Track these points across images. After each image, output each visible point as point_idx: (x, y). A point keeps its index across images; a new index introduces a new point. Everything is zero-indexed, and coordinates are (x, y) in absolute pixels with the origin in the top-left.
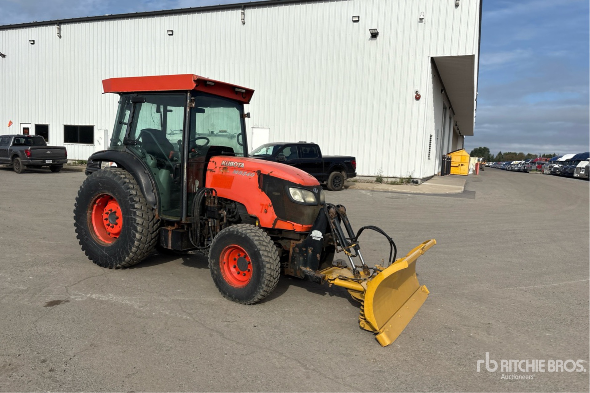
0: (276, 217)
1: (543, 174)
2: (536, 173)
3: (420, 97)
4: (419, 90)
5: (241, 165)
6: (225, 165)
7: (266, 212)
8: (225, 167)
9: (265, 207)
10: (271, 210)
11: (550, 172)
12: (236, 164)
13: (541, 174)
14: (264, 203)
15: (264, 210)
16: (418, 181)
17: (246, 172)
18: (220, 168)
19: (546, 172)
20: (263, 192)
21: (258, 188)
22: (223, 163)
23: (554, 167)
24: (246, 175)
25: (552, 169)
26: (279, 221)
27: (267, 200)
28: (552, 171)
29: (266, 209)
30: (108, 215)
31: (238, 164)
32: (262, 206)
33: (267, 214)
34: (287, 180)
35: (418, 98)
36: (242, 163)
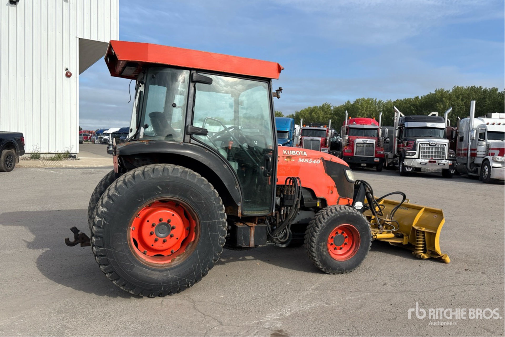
0: (339, 196)
1: (94, 143)
2: (89, 144)
3: (71, 75)
4: (69, 68)
5: (303, 153)
6: (288, 155)
7: (332, 193)
8: (288, 156)
9: (331, 189)
10: (335, 190)
11: (99, 142)
12: (298, 153)
13: (92, 144)
14: (331, 185)
15: (330, 191)
16: (75, 156)
17: (312, 160)
18: (283, 157)
19: (97, 142)
20: (329, 176)
21: (325, 173)
22: (285, 152)
23: (104, 138)
24: (312, 162)
25: (103, 140)
26: (341, 199)
27: (331, 183)
28: (103, 141)
29: (332, 190)
30: (155, 227)
31: (301, 153)
32: (328, 188)
33: (332, 195)
34: (343, 164)
35: (68, 75)
36: (304, 152)
